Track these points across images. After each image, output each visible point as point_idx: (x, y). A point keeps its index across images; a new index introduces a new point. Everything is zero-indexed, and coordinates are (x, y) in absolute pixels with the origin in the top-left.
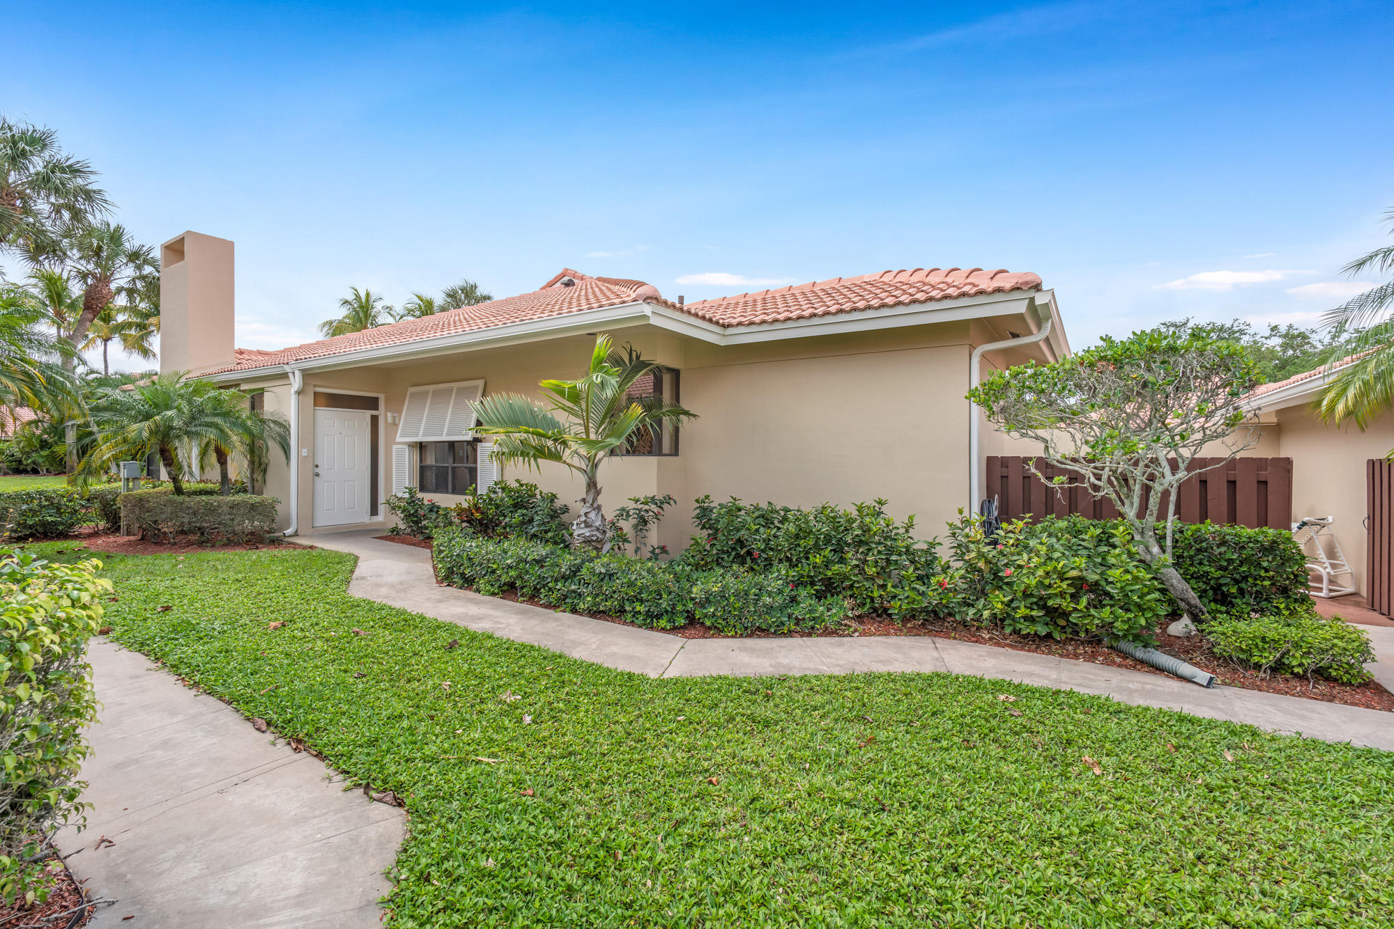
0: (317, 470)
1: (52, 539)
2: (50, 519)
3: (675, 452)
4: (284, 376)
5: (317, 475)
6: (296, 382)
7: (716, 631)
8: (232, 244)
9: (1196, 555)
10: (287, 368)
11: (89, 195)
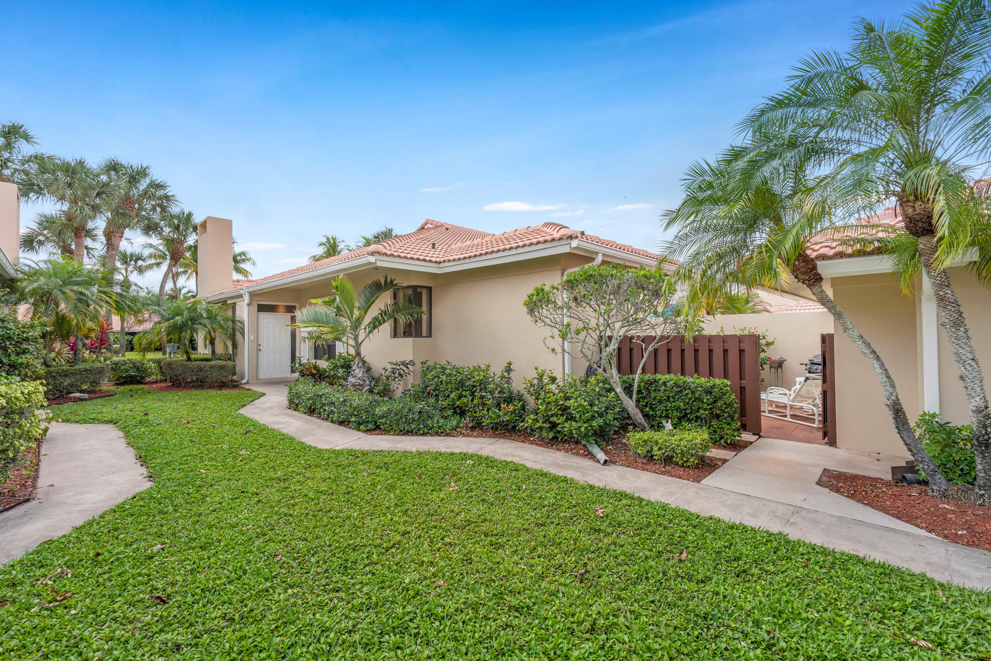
0: (259, 347)
1: (134, 384)
2: (133, 374)
3: (430, 335)
4: (241, 296)
5: (260, 350)
6: (247, 299)
7: (386, 432)
8: (231, 221)
9: (676, 395)
10: (242, 292)
11: (167, 198)
